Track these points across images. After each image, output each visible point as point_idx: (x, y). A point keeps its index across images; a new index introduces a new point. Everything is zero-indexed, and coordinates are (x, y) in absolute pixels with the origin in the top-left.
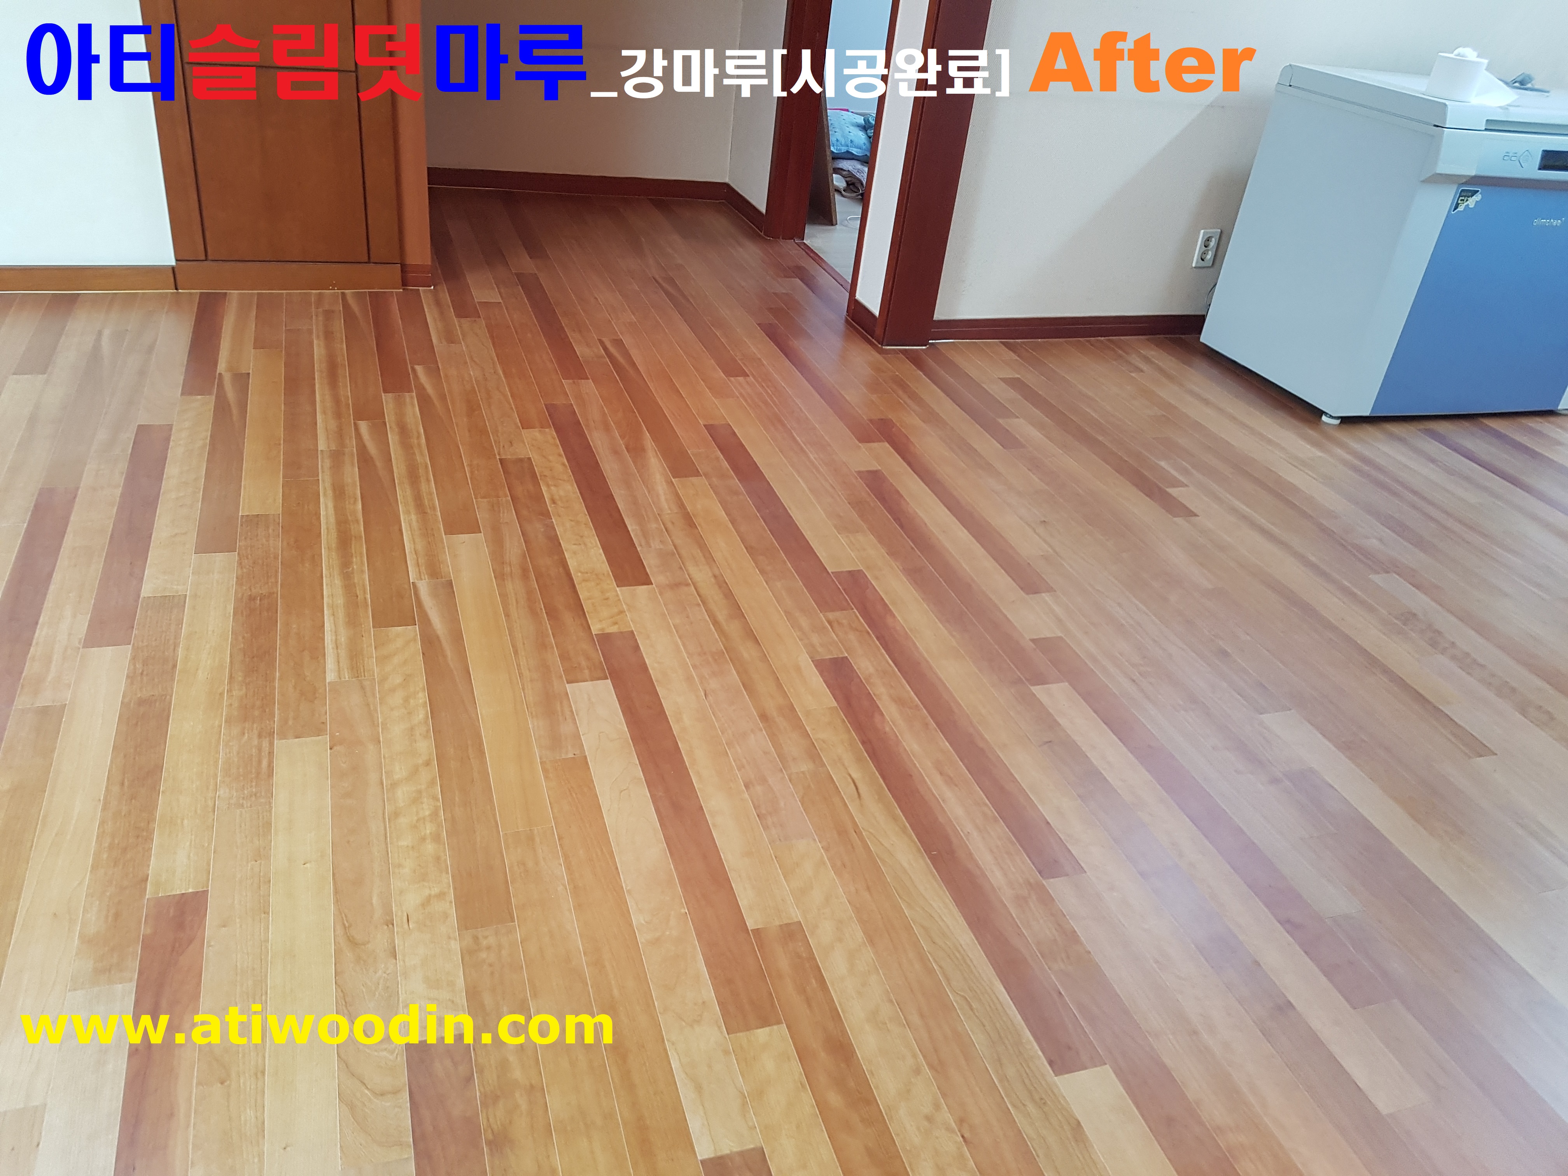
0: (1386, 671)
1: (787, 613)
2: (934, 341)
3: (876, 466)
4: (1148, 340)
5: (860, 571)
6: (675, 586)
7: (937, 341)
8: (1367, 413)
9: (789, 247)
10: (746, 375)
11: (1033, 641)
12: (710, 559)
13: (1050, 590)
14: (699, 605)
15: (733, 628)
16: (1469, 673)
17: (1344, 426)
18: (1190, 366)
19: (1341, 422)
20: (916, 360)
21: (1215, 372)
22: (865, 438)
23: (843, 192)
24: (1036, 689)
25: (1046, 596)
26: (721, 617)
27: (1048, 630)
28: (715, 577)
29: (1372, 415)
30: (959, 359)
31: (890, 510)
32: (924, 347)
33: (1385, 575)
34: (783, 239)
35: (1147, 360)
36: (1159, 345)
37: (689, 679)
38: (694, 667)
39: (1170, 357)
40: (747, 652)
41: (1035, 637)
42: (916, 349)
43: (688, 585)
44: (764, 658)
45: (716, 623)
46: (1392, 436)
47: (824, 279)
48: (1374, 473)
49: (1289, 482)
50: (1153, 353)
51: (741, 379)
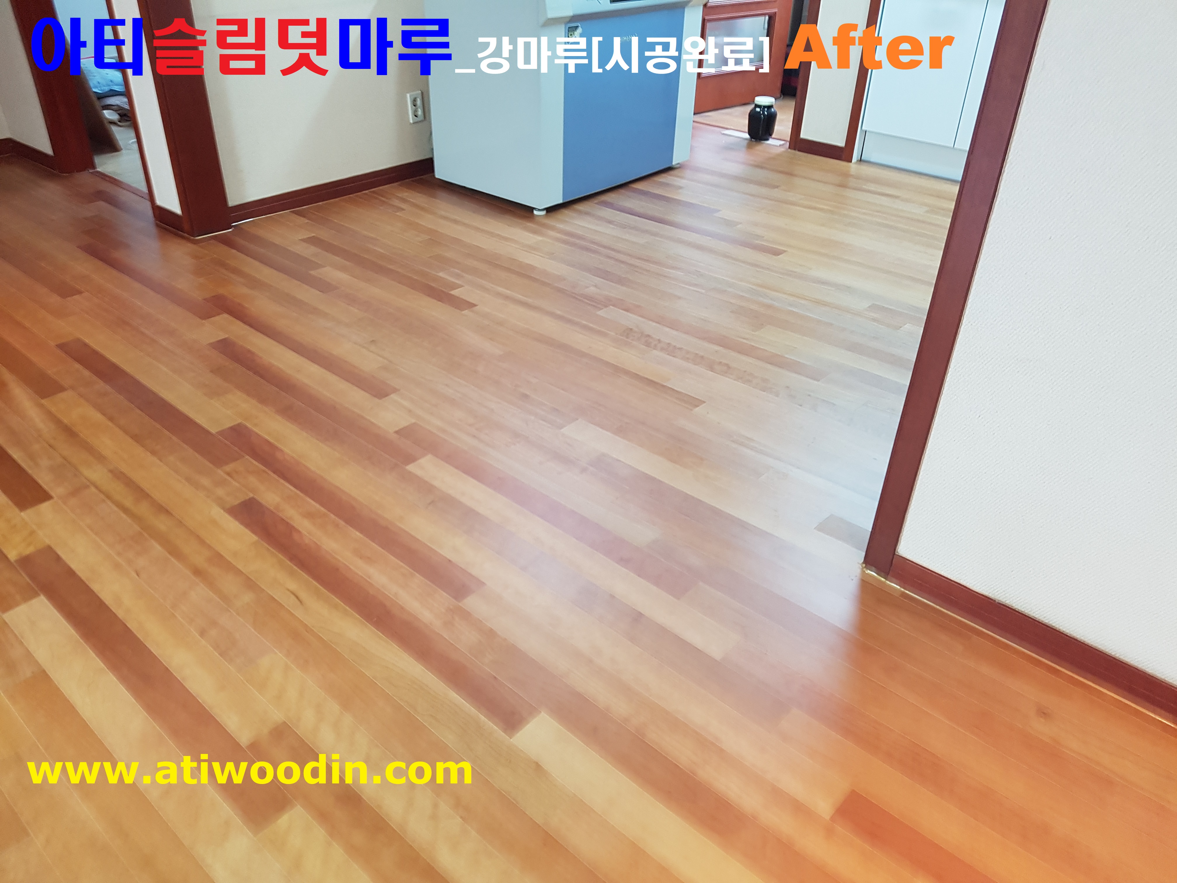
0: (627, 373)
1: (188, 479)
2: (237, 223)
3: (222, 336)
4: (400, 185)
5: (239, 425)
6: (75, 492)
7: (239, 223)
8: (561, 201)
9: (84, 178)
10: (80, 292)
11: (396, 432)
12: (101, 458)
13: (395, 390)
14: (104, 501)
15: (143, 509)
16: (674, 357)
17: (549, 214)
18: (435, 198)
19: (547, 212)
20: (226, 241)
21: (454, 198)
22: (206, 315)
23: (119, 123)
24: (411, 468)
25: (393, 396)
26: (128, 502)
27: (404, 421)
28: (111, 471)
29: (564, 201)
30: (261, 232)
31: (249, 368)
32: (230, 230)
33: (605, 309)
34: (77, 172)
35: (404, 200)
36: (409, 187)
37: (117, 566)
38: (119, 554)
39: (420, 195)
40: (162, 524)
41: (397, 429)
42: (224, 233)
43: (87, 487)
44: (180, 523)
45: (125, 510)
46: (580, 212)
47: (124, 196)
48: (578, 241)
49: (527, 264)
50: (406, 194)
51: (76, 297)
